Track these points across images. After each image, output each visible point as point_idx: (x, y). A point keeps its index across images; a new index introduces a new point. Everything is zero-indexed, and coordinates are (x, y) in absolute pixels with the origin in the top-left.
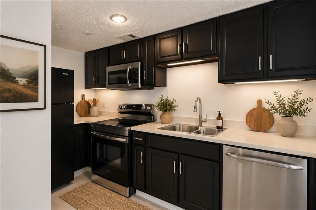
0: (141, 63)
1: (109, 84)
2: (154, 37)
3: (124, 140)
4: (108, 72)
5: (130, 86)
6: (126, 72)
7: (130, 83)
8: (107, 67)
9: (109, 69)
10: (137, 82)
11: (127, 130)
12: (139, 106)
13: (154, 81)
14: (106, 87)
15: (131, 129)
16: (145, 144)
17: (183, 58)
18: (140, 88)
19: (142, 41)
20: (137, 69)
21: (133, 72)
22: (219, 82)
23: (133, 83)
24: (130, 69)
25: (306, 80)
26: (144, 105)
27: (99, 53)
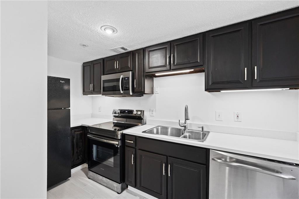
0: (132, 72)
1: (103, 91)
2: (144, 50)
3: (117, 143)
4: (103, 80)
5: (122, 93)
6: (119, 81)
7: (122, 91)
8: (102, 76)
9: (104, 78)
10: (129, 89)
11: (119, 134)
12: (131, 112)
13: (143, 89)
14: (101, 94)
15: (123, 133)
16: (136, 146)
17: (171, 68)
18: (131, 95)
19: (133, 53)
20: (128, 78)
21: (125, 81)
22: (205, 90)
23: (125, 90)
24: (122, 78)
25: (290, 89)
26: (135, 111)
27: (94, 63)
